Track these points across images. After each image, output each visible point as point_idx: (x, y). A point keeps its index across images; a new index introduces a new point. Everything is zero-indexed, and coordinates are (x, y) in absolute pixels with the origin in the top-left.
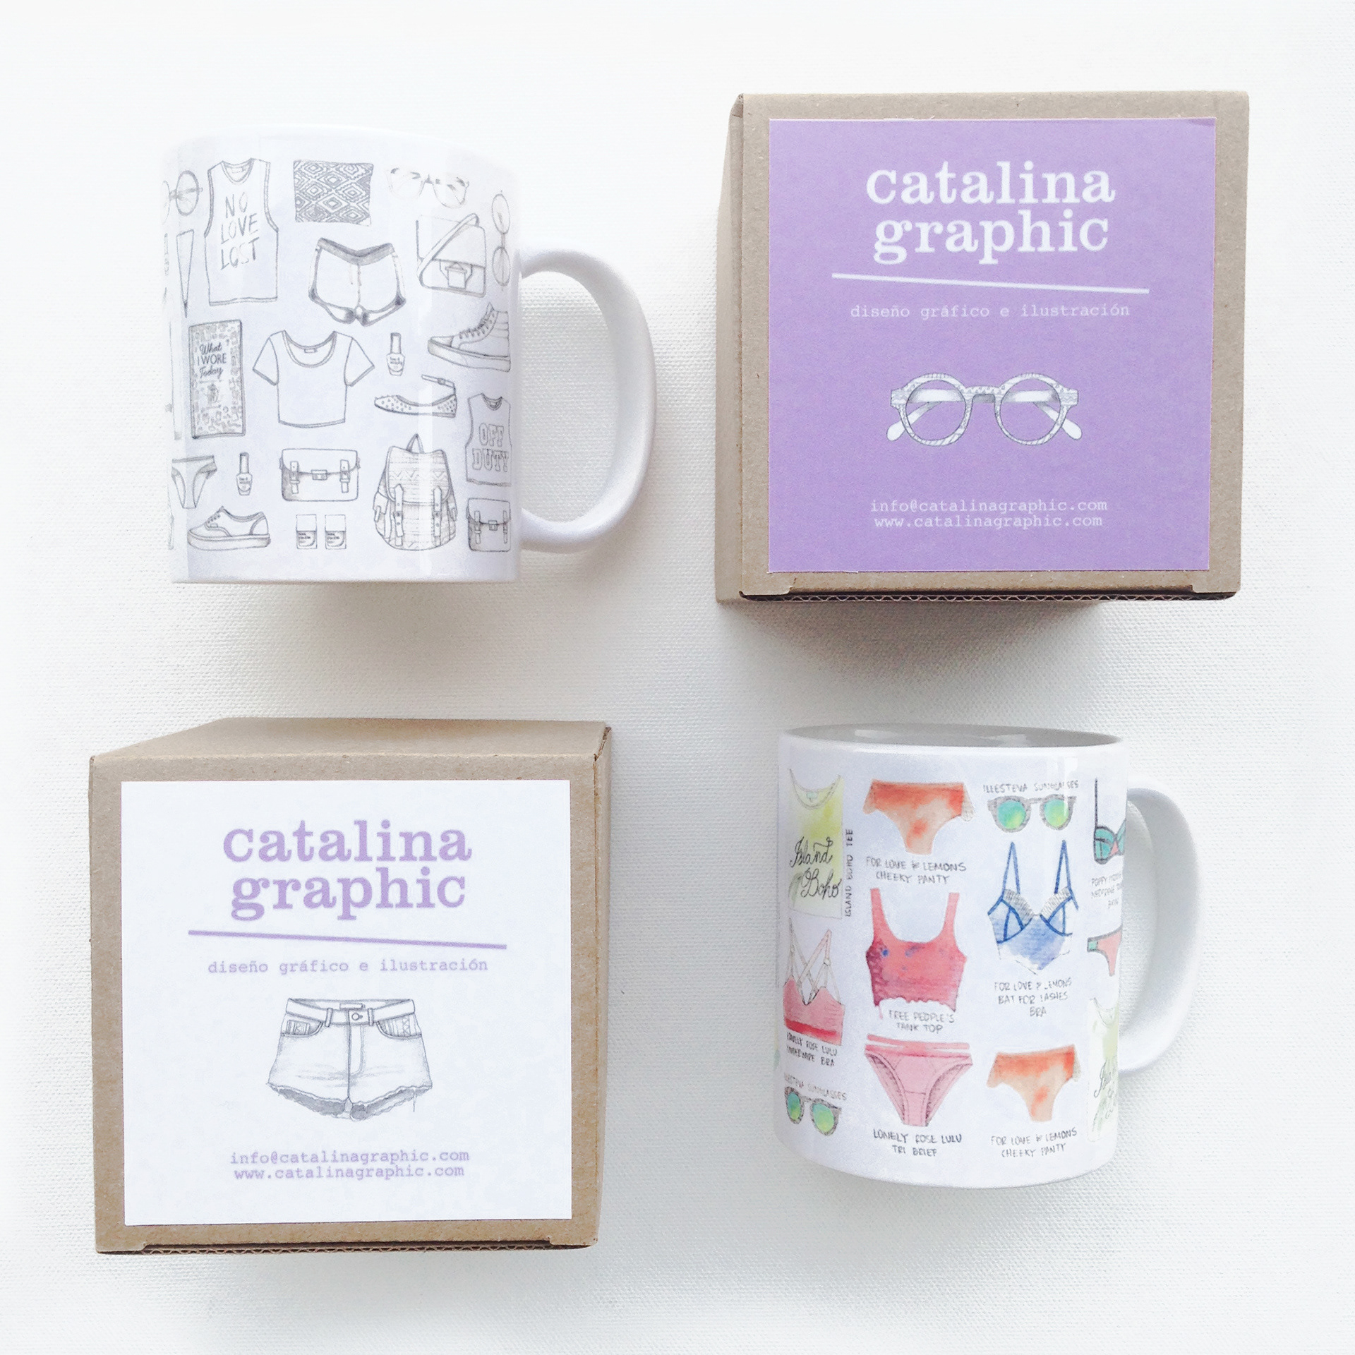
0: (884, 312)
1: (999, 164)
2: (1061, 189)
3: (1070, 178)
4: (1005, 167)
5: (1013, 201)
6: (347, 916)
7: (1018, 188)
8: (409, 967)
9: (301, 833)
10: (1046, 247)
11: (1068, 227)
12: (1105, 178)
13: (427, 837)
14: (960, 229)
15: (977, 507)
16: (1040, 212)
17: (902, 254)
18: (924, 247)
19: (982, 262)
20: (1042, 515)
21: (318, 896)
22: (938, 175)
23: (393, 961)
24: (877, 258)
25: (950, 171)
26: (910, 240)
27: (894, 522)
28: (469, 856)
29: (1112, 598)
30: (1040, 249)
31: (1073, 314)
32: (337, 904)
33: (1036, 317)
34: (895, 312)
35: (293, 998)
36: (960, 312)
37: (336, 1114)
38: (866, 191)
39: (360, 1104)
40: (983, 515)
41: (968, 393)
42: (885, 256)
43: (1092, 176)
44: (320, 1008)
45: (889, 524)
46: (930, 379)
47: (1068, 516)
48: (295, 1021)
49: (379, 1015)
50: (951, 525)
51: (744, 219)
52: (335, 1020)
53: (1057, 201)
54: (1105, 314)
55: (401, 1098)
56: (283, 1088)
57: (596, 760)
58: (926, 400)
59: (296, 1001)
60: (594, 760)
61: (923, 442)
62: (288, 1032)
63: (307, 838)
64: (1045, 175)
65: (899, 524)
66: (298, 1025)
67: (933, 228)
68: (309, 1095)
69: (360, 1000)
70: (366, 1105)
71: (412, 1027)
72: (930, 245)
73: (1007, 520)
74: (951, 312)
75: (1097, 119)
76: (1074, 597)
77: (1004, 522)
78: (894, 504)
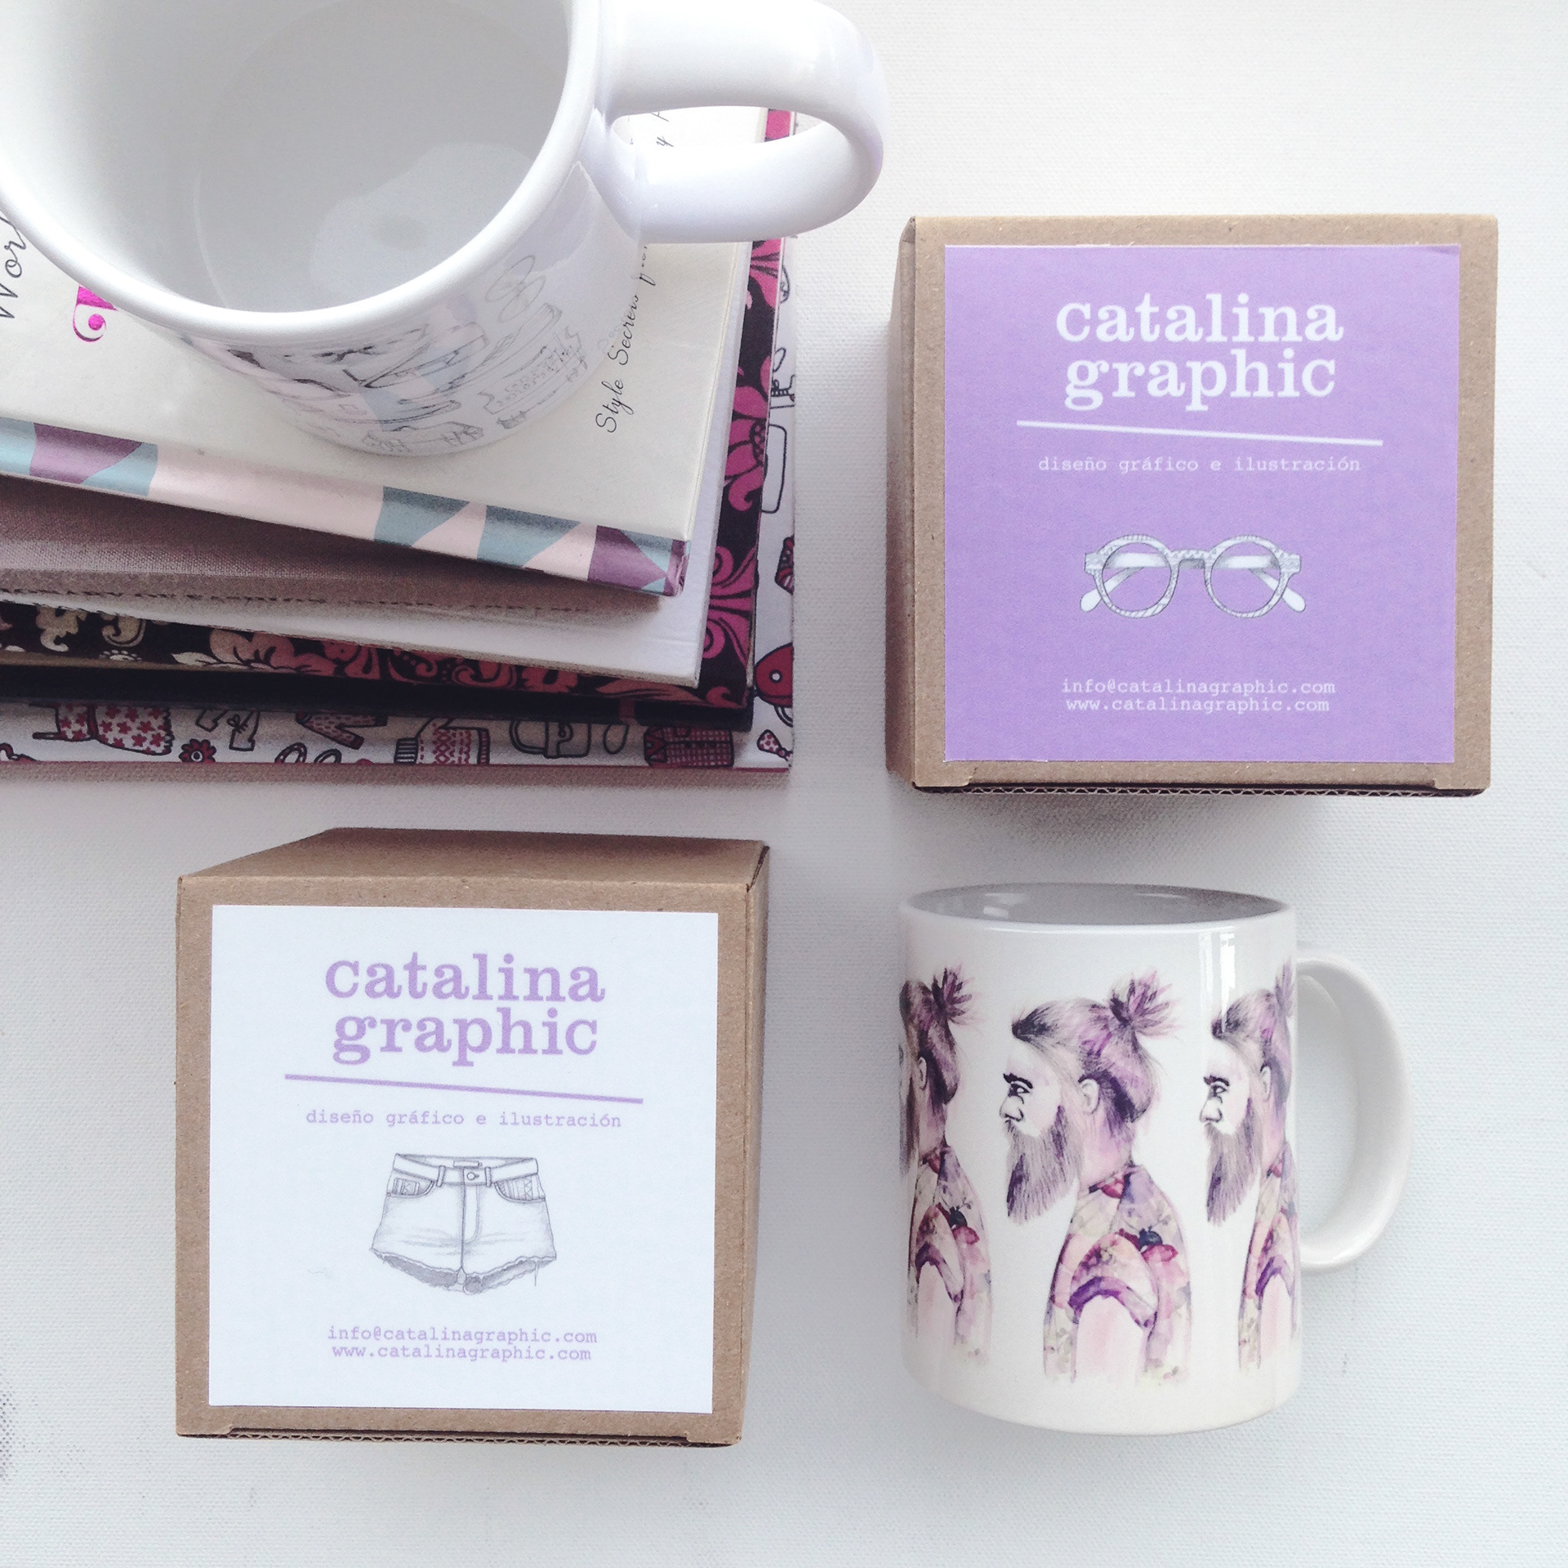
0: (1078, 465)
1: (1209, 296)
2: (1281, 325)
3: (1291, 314)
4: (1216, 300)
5: (1225, 339)
6: (462, 1061)
7: (1230, 324)
8: (532, 1121)
9: (413, 967)
10: (1263, 391)
11: (1289, 369)
12: (1331, 313)
13: (554, 974)
14: (1164, 370)
15: (1184, 687)
16: (1255, 351)
17: (1097, 399)
18: (1123, 391)
19: (1189, 408)
20: (1258, 697)
21: (431, 1038)
22: (1137, 309)
23: (514, 1114)
24: (1068, 403)
25: (1152, 304)
26: (1106, 383)
27: (1089, 704)
28: (601, 998)
29: (1341, 793)
30: (1256, 394)
31: (1295, 468)
32: (452, 1047)
33: (1250, 472)
34: (1090, 464)
35: (401, 1153)
36: (1163, 465)
37: (447, 1286)
38: (1055, 327)
39: (474, 1275)
40: (1191, 697)
41: (1174, 558)
42: (1078, 401)
43: (1317, 311)
44: (431, 1166)
45: (1083, 706)
46: (1129, 542)
47: (1290, 698)
48: (403, 1180)
49: (498, 1175)
50: (1154, 708)
51: (916, 360)
52: (447, 1180)
53: (1276, 339)
54: (1331, 468)
55: (521, 1269)
56: (388, 1255)
57: (748, 890)
58: (1126, 565)
59: (405, 1157)
60: (745, 891)
61: (1123, 613)
62: (394, 1192)
63: (419, 973)
64: (1262, 310)
65: (1095, 706)
66: (406, 1184)
67: (1132, 370)
68: (418, 1264)
69: (477, 1158)
70: (481, 1277)
71: (534, 1189)
72: (1130, 388)
73: (1218, 703)
74: (1154, 465)
75: (1321, 246)
76: (1297, 792)
77: (1215, 706)
78: (1088, 683)
